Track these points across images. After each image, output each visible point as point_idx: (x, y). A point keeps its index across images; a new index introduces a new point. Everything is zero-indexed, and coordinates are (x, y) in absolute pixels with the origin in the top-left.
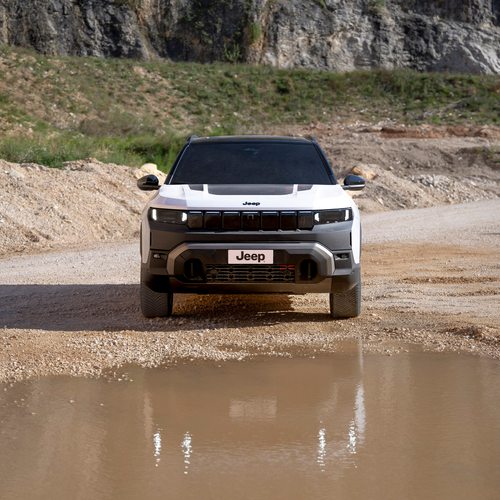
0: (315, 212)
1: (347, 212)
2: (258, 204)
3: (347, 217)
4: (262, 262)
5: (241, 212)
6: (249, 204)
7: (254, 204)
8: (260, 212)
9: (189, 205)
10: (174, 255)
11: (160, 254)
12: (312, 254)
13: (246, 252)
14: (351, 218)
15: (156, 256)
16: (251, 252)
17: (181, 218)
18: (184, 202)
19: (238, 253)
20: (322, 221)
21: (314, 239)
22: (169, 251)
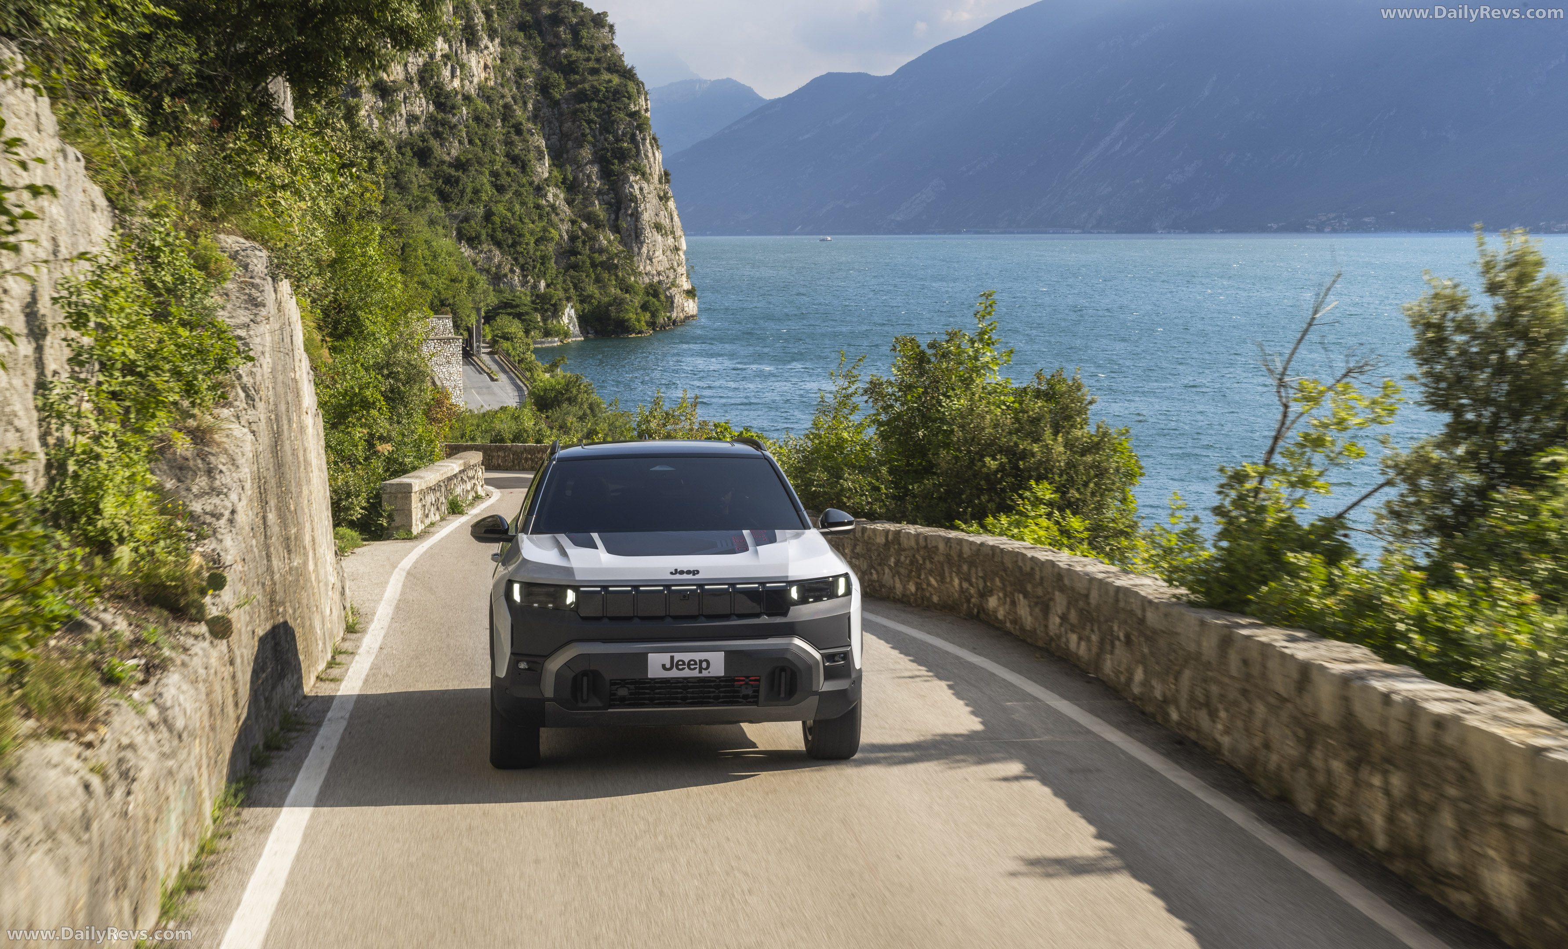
0: (791, 583)
1: (842, 582)
2: (695, 572)
3: (841, 590)
4: (705, 674)
5: (668, 587)
6: (682, 572)
7: (689, 572)
8: (701, 586)
9: (579, 577)
10: (555, 664)
11: (528, 662)
12: (789, 656)
13: (678, 656)
14: (848, 592)
15: (523, 665)
16: (686, 657)
17: (565, 597)
18: (569, 571)
19: (665, 658)
20: (803, 600)
21: (791, 630)
22: (546, 657)
